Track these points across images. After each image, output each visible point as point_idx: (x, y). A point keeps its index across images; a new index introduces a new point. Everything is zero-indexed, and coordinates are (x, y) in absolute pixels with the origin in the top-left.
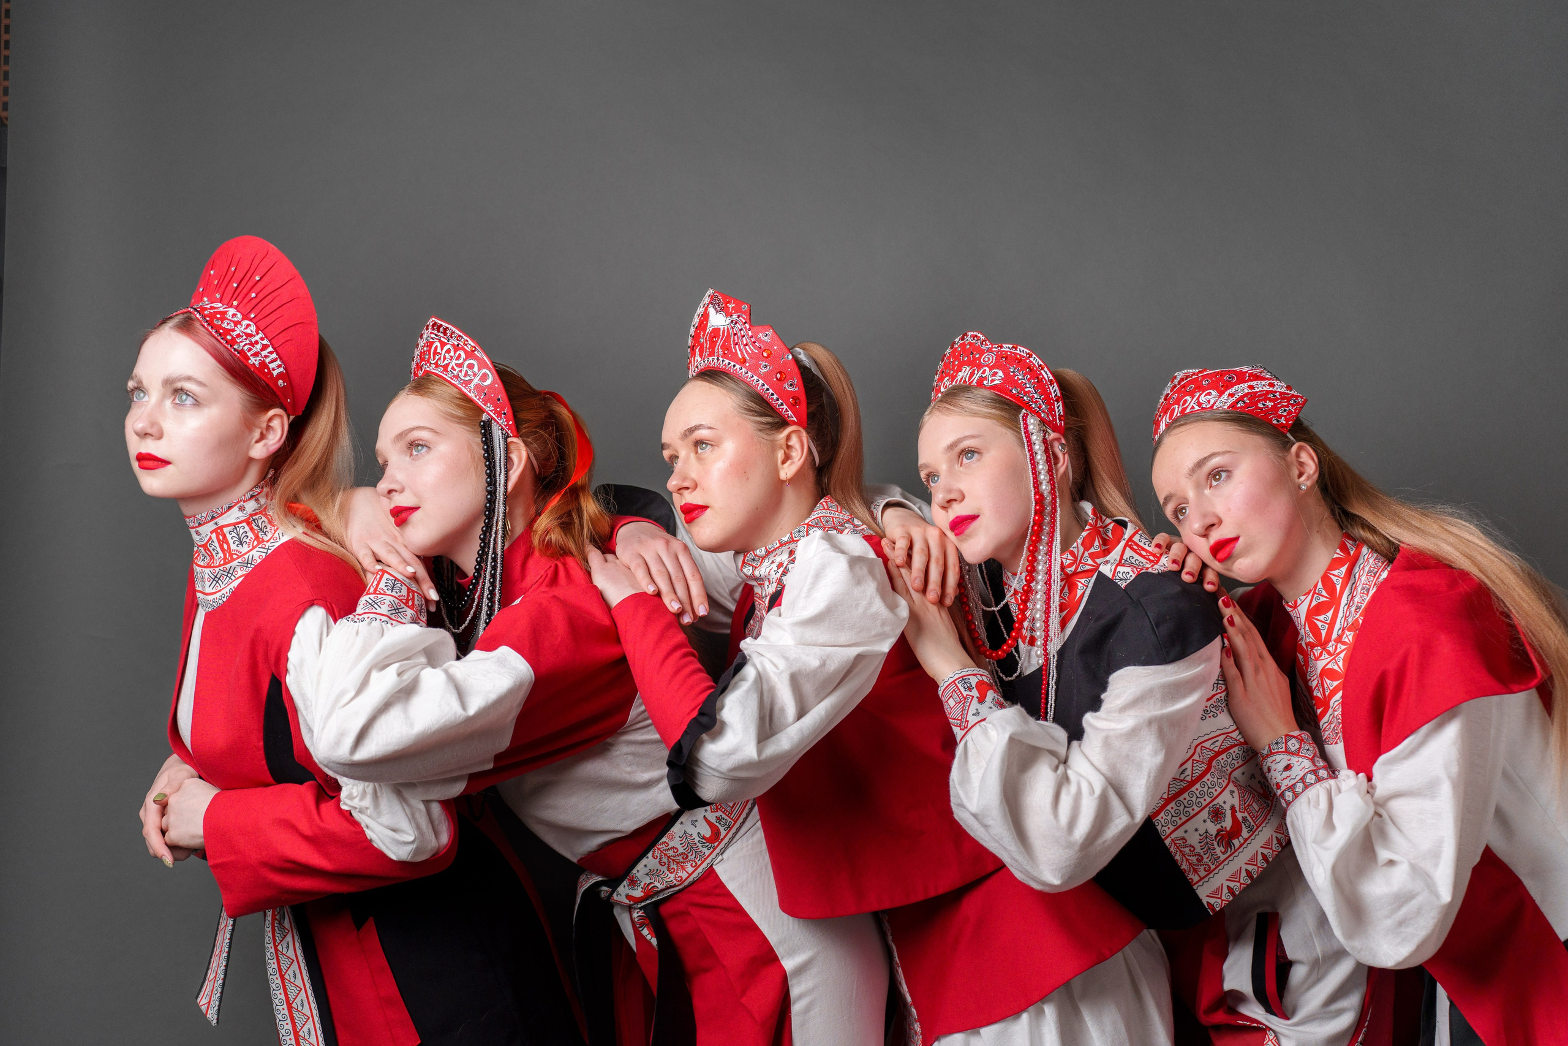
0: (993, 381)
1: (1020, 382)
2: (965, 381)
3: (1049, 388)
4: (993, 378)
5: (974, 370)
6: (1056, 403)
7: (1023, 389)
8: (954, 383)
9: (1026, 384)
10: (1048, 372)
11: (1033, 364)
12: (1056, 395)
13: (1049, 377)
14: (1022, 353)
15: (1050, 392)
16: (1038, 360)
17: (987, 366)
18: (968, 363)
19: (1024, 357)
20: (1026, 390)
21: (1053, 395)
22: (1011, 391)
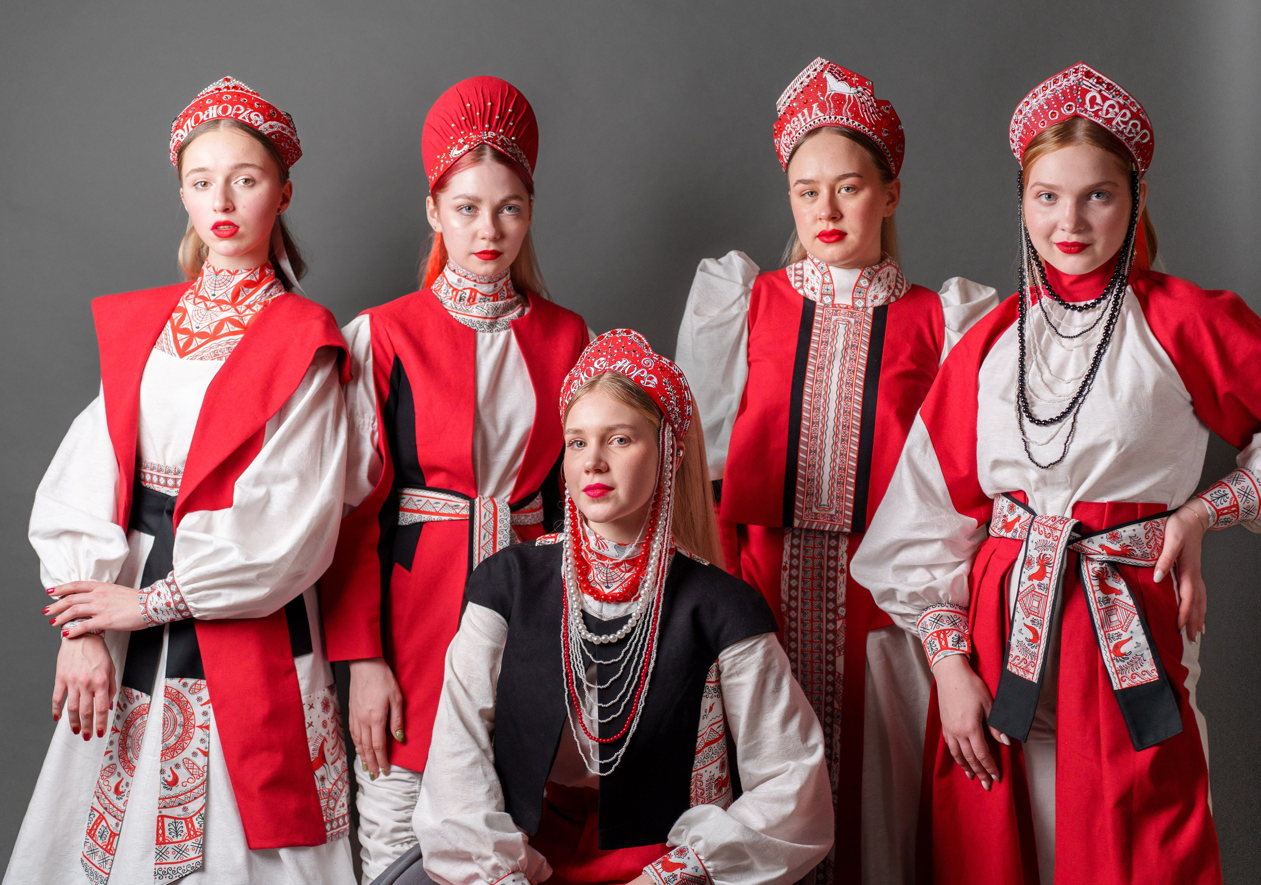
0: (648, 383)
1: (668, 393)
2: (623, 371)
3: (686, 407)
4: (649, 381)
5: (634, 367)
6: (687, 420)
7: (669, 399)
8: (612, 367)
9: (672, 397)
17: (647, 369)
18: (627, 357)
20: (671, 401)
22: (660, 397)
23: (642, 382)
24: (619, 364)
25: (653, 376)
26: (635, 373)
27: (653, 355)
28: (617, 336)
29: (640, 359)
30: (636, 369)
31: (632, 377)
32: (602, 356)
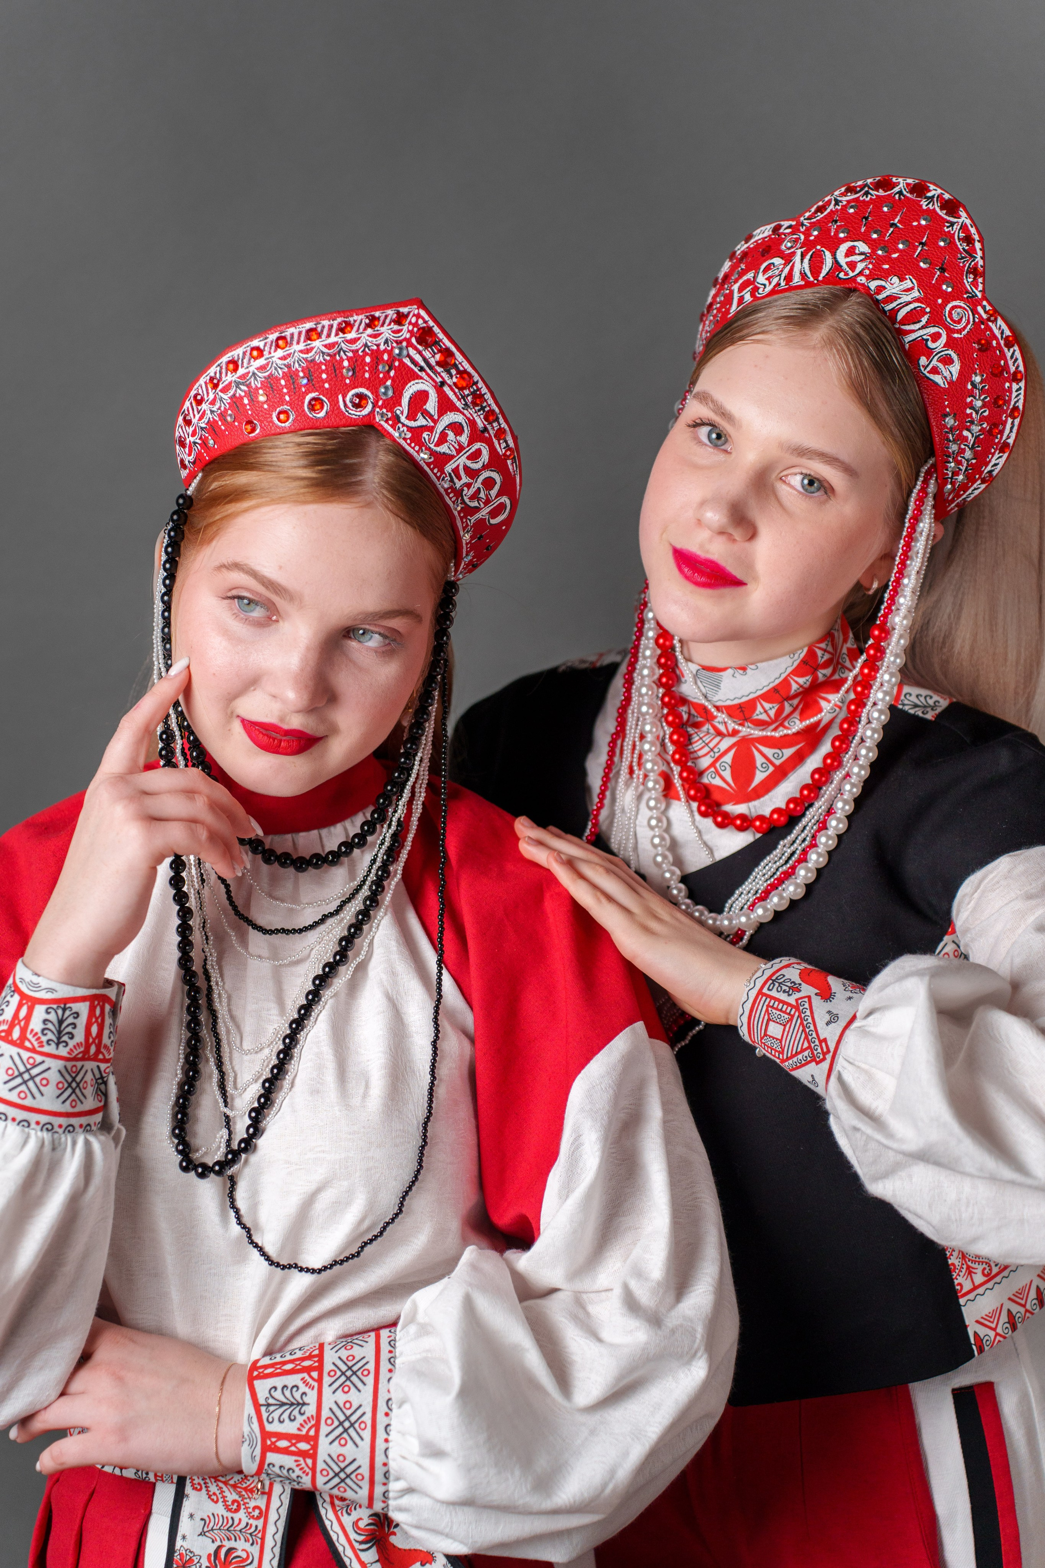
0: (935, 371)
1: (968, 411)
2: (895, 311)
3: (993, 454)
4: (940, 365)
5: (923, 313)
6: (979, 482)
7: (963, 427)
8: (873, 285)
9: (972, 422)
10: (1015, 428)
11: (1010, 397)
12: (990, 472)
13: (1008, 437)
14: (1010, 363)
15: (990, 461)
16: (1022, 397)
17: (950, 331)
18: (923, 280)
19: (1008, 372)
20: (965, 433)
21: (989, 468)
22: (946, 415)
23: (923, 361)
24: (894, 286)
25: (955, 356)
26: (918, 331)
27: (979, 302)
28: (924, 203)
29: (948, 298)
30: (924, 320)
31: (909, 338)
32: (867, 240)
